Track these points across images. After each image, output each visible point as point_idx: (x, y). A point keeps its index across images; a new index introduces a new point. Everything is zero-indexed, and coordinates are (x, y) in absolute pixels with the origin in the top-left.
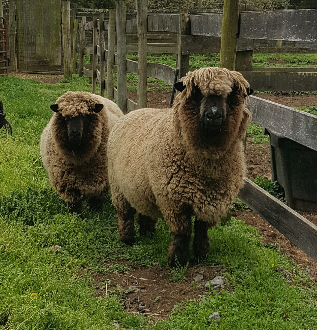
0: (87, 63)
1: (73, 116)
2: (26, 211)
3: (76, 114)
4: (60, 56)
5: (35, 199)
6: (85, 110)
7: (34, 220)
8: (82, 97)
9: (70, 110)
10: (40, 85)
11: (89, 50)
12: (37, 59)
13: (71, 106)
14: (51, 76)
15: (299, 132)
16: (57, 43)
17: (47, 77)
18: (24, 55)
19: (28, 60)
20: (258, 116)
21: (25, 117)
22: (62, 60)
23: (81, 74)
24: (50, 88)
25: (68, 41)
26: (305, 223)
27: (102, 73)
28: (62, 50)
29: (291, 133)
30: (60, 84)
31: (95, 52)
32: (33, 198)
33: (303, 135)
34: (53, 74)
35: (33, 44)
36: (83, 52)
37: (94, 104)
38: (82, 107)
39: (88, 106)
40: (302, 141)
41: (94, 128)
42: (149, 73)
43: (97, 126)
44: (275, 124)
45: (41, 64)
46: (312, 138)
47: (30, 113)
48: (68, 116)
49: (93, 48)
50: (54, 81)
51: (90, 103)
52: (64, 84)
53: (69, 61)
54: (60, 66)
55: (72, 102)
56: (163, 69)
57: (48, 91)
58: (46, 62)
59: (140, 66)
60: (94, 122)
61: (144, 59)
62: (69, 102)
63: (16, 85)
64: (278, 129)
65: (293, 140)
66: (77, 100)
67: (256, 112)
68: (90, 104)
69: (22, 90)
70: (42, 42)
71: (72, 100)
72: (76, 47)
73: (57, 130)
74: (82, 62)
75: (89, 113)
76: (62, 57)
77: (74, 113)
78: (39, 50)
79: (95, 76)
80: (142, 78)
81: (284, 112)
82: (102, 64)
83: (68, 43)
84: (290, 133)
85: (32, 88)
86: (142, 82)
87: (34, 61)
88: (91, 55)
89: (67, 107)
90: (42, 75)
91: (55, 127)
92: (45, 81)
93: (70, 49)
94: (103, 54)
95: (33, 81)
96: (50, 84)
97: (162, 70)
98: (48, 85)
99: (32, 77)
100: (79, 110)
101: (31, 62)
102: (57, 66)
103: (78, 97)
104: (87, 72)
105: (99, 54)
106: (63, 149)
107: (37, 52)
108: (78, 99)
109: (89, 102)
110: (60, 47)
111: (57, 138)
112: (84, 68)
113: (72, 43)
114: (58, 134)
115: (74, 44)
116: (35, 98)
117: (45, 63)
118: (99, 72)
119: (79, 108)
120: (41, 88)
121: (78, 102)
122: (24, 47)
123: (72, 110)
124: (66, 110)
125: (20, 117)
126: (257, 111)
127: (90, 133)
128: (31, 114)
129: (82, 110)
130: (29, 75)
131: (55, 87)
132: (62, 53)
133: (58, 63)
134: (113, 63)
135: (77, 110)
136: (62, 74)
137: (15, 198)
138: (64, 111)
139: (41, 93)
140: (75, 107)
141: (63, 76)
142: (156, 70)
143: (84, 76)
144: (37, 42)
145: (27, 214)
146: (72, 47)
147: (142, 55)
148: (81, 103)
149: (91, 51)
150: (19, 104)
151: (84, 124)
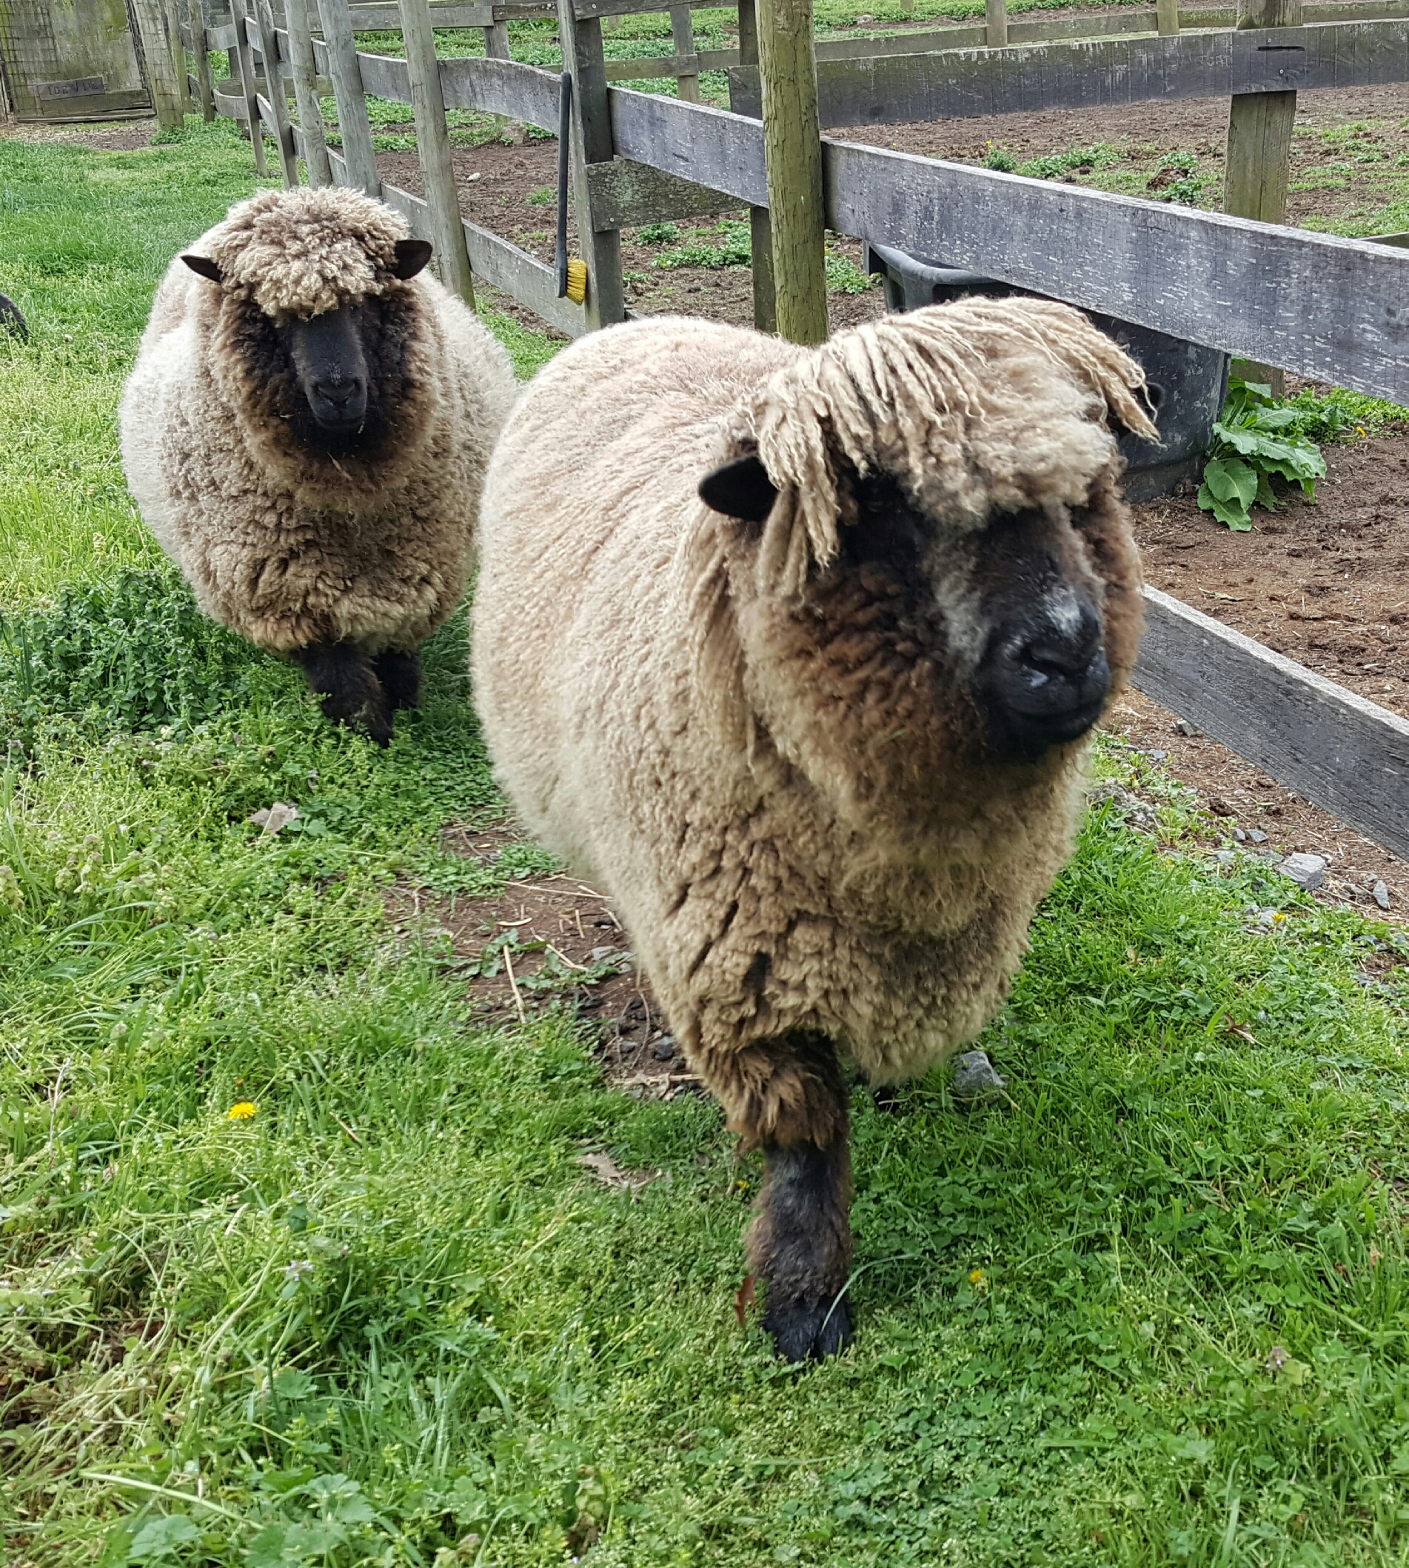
0: (219, 75)
1: (316, 312)
2: (131, 665)
3: (327, 300)
4: (134, 62)
5: (157, 612)
6: (360, 278)
7: (167, 697)
8: (330, 219)
9: (297, 282)
10: (89, 159)
11: (222, 37)
12: (66, 77)
13: (296, 266)
14: (117, 125)
15: (1175, 294)
16: (118, 21)
17: (105, 130)
18: (24, 67)
19: (38, 81)
20: (948, 232)
21: (60, 271)
22: (142, 73)
23: (211, 112)
24: (122, 164)
25: (152, 11)
26: (1224, 642)
27: (279, 105)
28: (137, 41)
29: (1127, 297)
30: (150, 151)
31: (244, 40)
32: (148, 609)
33: (1197, 305)
34: (123, 120)
35: (44, 32)
36: (205, 44)
37: (392, 243)
38: (345, 267)
39: (369, 257)
40: (1193, 330)
41: (404, 347)
42: (448, 94)
43: (414, 336)
44: (1039, 264)
45: (82, 92)
46: (1251, 314)
47: (75, 257)
48: (290, 315)
49: (233, 28)
50: (129, 143)
51: (373, 237)
52: (164, 148)
53: (166, 76)
54: (139, 94)
55: (295, 247)
56: (501, 77)
57: (120, 176)
58: (96, 85)
59: (415, 73)
60: (403, 322)
61: (426, 49)
62: (280, 244)
63: (16, 166)
64: (1057, 282)
65: (1141, 323)
66: (313, 233)
67: (936, 217)
68: (372, 244)
69: (36, 179)
70: (72, 25)
71: (296, 237)
72: (179, 31)
73: (248, 372)
74: (204, 73)
75: (378, 289)
76: (141, 63)
77: (316, 298)
78: (66, 50)
79: (256, 114)
80: (428, 113)
81: (1079, 214)
82: (275, 73)
83: (154, 19)
84: (1121, 298)
85: (65, 169)
86: (431, 127)
87: (57, 86)
88: (231, 51)
89: (279, 271)
90: (91, 126)
91: (238, 361)
92: (106, 143)
93: (162, 36)
94: (270, 43)
95: (68, 149)
96: (122, 153)
97: (496, 82)
98: (115, 154)
99: (61, 134)
100: (335, 279)
101: (49, 87)
102: (132, 94)
103: (317, 219)
104: (226, 105)
105: (256, 43)
106: (286, 454)
107: (63, 56)
108: (316, 226)
109: (367, 237)
110: (129, 34)
111: (254, 406)
112: (216, 92)
113: (165, 18)
114: (257, 388)
115: (170, 21)
116: (84, 203)
117: (94, 87)
118: (266, 105)
119: (332, 269)
120: (94, 167)
121: (322, 239)
122: (18, 45)
123: (305, 282)
124: (277, 284)
125: (47, 273)
126: (942, 215)
127: (392, 371)
128: (79, 257)
129: (348, 278)
130: (50, 130)
131: (137, 160)
132: (140, 54)
133: (133, 82)
134: (312, 71)
135: (325, 280)
136: (149, 117)
137: (81, 616)
138: (269, 291)
139: (96, 184)
140: (317, 266)
141: (154, 123)
142: (476, 83)
143: (218, 116)
144: (58, 23)
145: (138, 676)
146: (167, 30)
147: (417, 35)
148: (338, 246)
149: (229, 38)
150: (33, 230)
151: (365, 340)
